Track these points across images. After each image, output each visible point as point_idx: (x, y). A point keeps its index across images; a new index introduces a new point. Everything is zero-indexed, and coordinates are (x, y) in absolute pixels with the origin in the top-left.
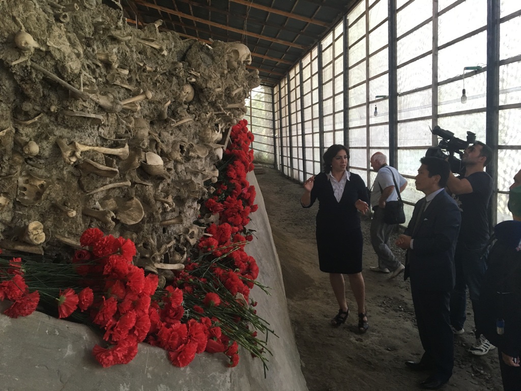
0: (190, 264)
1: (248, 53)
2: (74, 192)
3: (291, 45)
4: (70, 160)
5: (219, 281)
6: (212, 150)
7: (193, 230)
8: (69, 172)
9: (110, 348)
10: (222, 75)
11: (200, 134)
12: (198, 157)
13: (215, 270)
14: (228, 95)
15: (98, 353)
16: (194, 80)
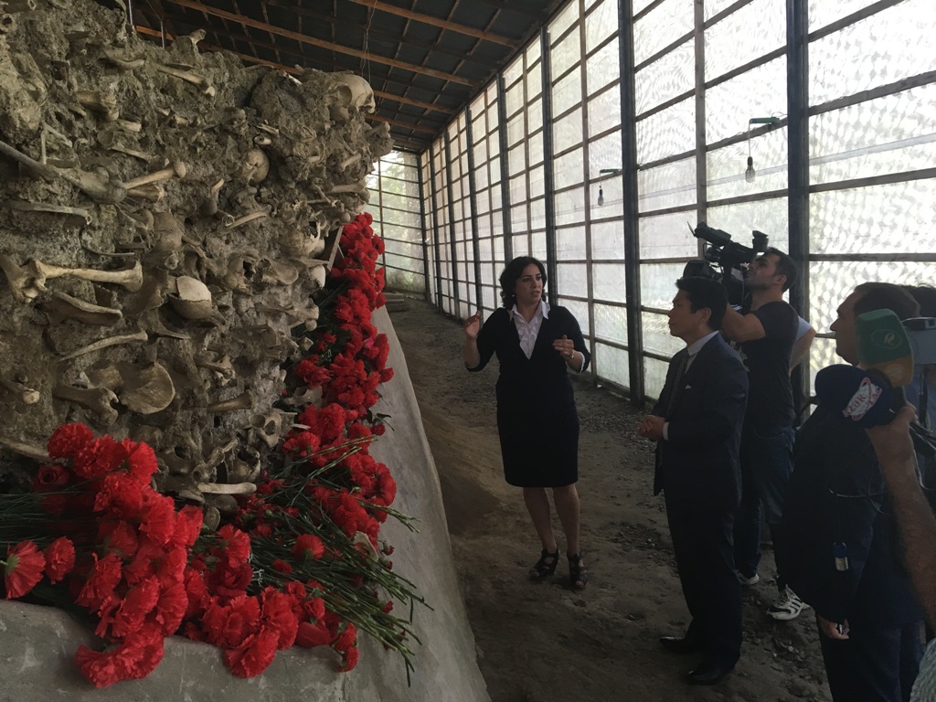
0: (267, 483)
1: (369, 93)
2: (36, 355)
3: (451, 79)
4: (24, 295)
5: (322, 512)
6: (304, 270)
7: (272, 419)
8: (25, 318)
9: (108, 650)
10: (321, 132)
11: (282, 241)
12: (280, 284)
13: (314, 492)
14: (332, 170)
15: (85, 662)
16: (267, 141)
